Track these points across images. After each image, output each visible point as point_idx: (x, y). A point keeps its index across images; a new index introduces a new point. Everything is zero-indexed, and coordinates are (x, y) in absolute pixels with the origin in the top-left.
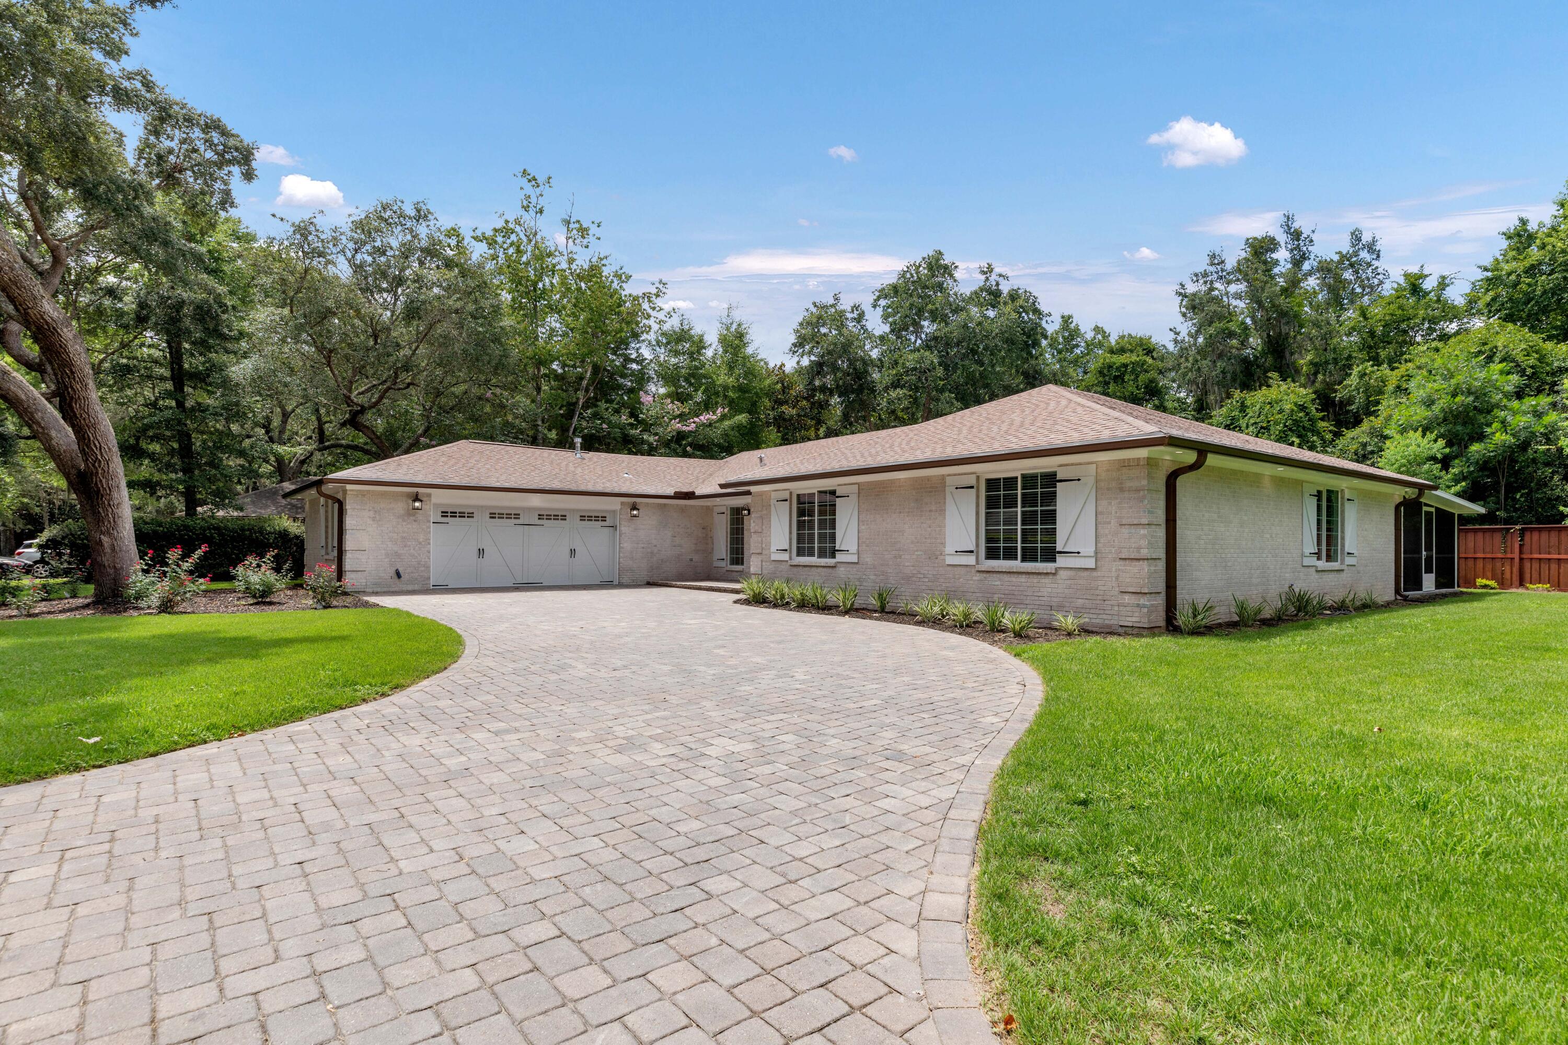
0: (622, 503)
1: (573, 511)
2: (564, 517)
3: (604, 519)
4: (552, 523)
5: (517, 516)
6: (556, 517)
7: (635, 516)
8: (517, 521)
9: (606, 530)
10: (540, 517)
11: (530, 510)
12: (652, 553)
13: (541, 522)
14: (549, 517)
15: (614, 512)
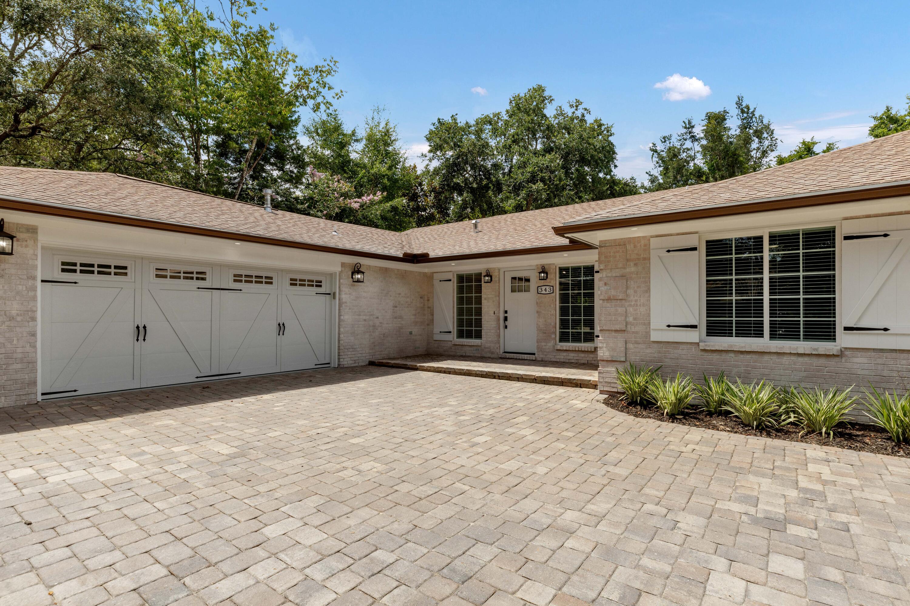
0: (343, 265)
1: (282, 271)
2: (269, 281)
3: (319, 284)
4: (254, 286)
5: (201, 276)
6: (259, 279)
7: (358, 281)
8: (201, 283)
9: (323, 297)
10: (238, 278)
11: (223, 266)
12: (374, 326)
13: (237, 285)
14: (249, 279)
15: (331, 275)
